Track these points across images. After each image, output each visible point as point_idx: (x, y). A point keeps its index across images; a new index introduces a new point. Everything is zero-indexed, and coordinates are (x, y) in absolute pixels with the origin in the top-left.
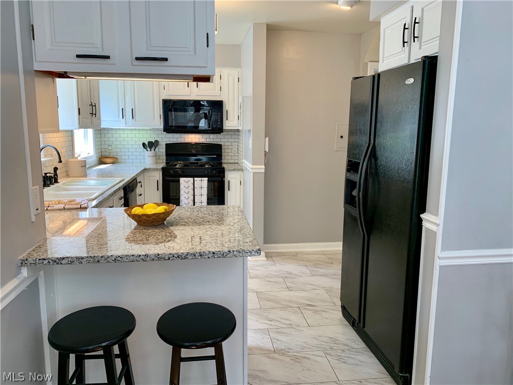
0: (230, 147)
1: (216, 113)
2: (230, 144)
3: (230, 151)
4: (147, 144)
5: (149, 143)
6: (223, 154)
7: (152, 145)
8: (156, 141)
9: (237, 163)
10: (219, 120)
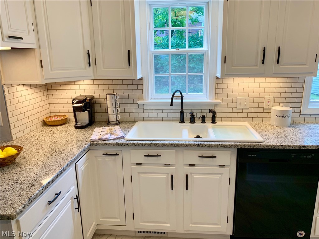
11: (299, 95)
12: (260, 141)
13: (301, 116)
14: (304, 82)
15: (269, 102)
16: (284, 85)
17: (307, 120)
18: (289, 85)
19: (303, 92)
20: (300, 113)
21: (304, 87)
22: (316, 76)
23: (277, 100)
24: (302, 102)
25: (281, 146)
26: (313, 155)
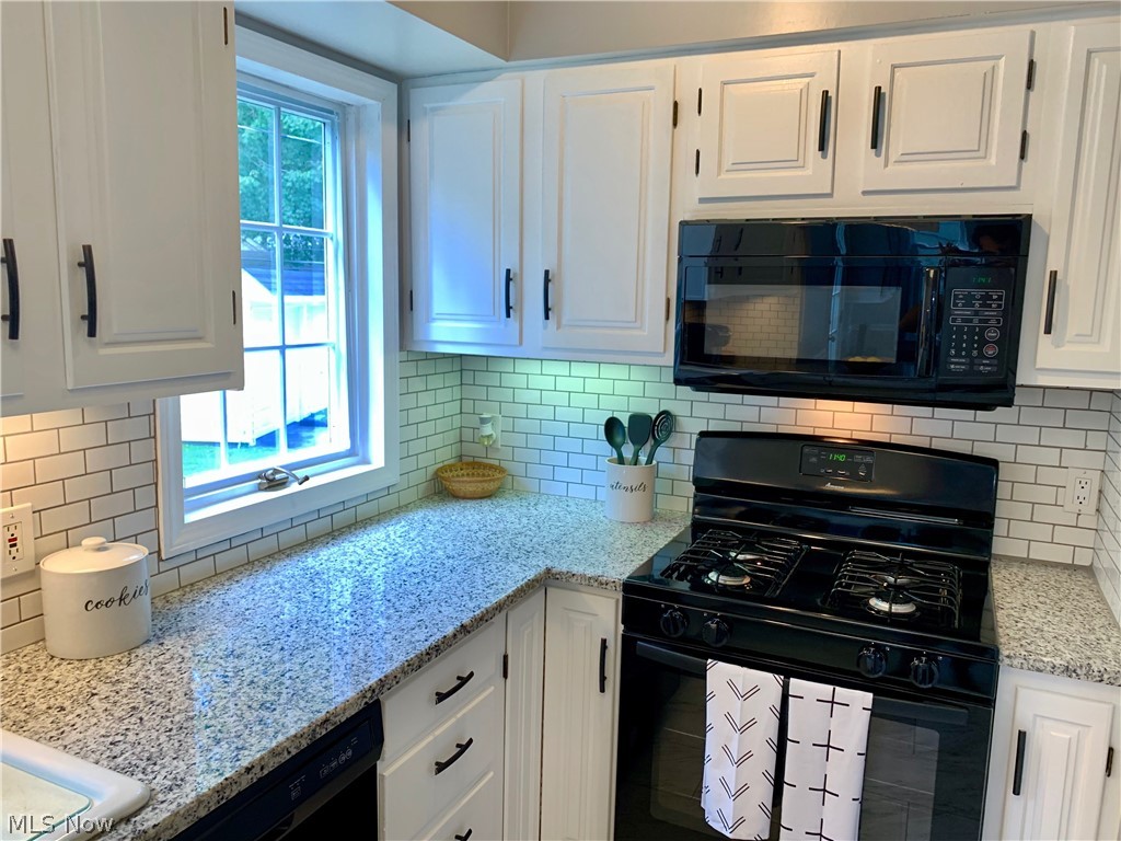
0: (1046, 475)
1: (978, 293)
2: (1051, 456)
3: (1046, 495)
4: (626, 424)
5: (636, 419)
6: (1002, 509)
7: (647, 430)
8: (666, 414)
9: (1089, 570)
10: (992, 334)
11: (140, 475)
12: (135, 803)
13: (164, 566)
14: (154, 414)
15: (13, 542)
16: (71, 439)
17: (189, 573)
18: (93, 435)
19: (156, 460)
20: (159, 555)
21: (155, 437)
22: (240, 386)
23: (52, 521)
24: (157, 506)
25: (248, 770)
26: (354, 741)
